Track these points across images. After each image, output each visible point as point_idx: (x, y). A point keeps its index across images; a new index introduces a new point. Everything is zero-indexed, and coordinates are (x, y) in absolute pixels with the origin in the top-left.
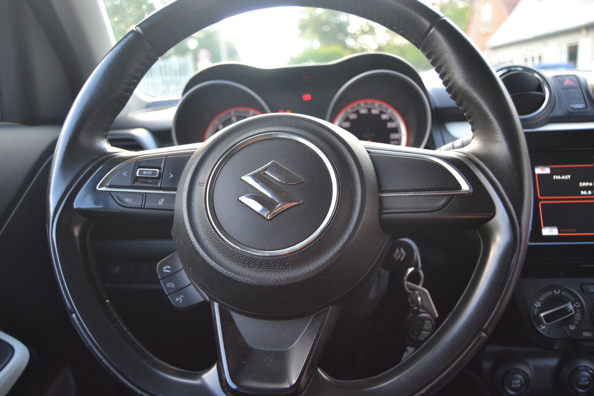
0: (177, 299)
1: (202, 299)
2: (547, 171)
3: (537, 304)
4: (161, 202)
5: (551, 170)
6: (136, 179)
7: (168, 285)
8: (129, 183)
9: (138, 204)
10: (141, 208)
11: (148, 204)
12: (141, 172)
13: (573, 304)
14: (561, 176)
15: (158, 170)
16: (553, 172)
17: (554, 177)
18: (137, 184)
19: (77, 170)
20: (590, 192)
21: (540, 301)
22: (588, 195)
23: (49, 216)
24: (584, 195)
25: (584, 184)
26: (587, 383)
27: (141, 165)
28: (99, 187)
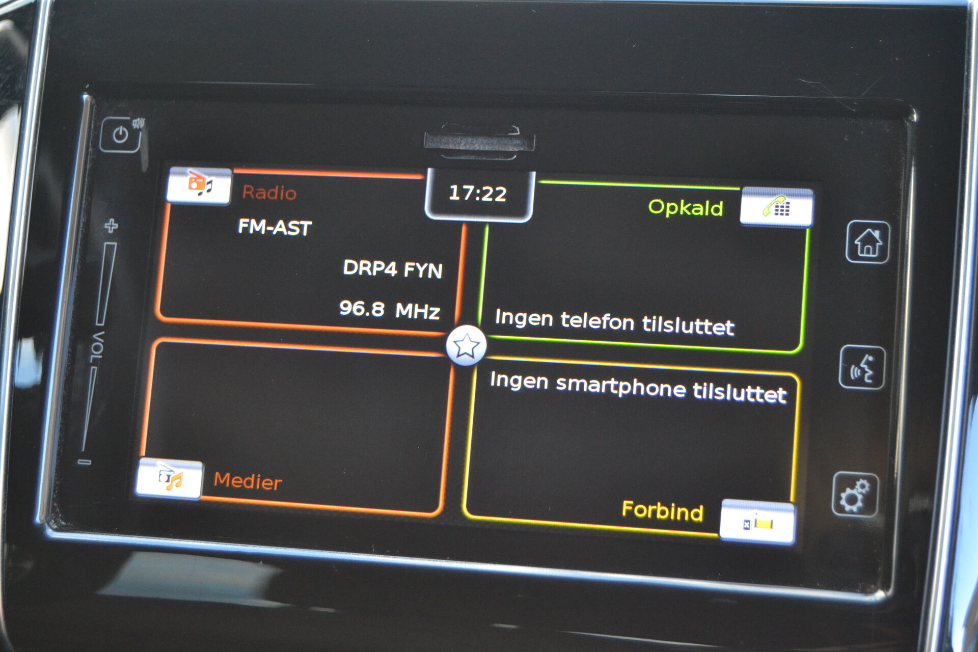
2: (219, 190)
5: (238, 184)
14: (272, 222)
16: (244, 199)
17: (242, 223)
20: (379, 308)
22: (370, 321)
24: (352, 320)
25: (364, 267)
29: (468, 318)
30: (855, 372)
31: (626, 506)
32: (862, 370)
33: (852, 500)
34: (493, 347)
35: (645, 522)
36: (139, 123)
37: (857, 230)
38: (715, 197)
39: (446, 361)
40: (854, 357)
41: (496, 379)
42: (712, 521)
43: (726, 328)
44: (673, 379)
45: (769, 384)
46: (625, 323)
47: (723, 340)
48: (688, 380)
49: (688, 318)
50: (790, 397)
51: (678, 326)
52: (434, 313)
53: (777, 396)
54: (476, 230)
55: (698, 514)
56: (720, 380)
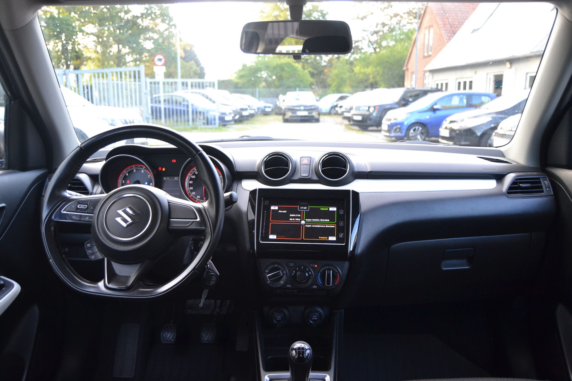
0: (92, 257)
1: (102, 258)
2: (276, 208)
3: (267, 271)
4: (87, 219)
5: (278, 207)
6: (78, 209)
7: (89, 251)
8: (75, 211)
9: (78, 219)
10: (79, 220)
11: (82, 219)
12: (80, 206)
13: (282, 272)
14: (282, 211)
15: (87, 206)
16: (279, 209)
17: (279, 211)
18: (78, 211)
19: (54, 204)
20: (294, 219)
21: (268, 270)
22: (293, 221)
23: (42, 222)
24: (291, 220)
25: (292, 215)
26: (316, 319)
27: (80, 203)
28: (63, 211)
29: (303, 220)
30: (341, 224)
31: (320, 237)
32: (342, 224)
33: (341, 236)
34: (306, 223)
35: (321, 239)
36: (268, 201)
37: (341, 211)
38: (327, 208)
39: (301, 224)
40: (341, 223)
41: (306, 226)
42: (328, 238)
43: (329, 220)
44: (324, 225)
45: (333, 225)
46: (319, 220)
47: (328, 221)
48: (325, 225)
49: (325, 219)
50: (335, 227)
51: (324, 220)
52: (299, 220)
53: (334, 226)
54: (303, 212)
55: (327, 238)
56: (328, 225)
